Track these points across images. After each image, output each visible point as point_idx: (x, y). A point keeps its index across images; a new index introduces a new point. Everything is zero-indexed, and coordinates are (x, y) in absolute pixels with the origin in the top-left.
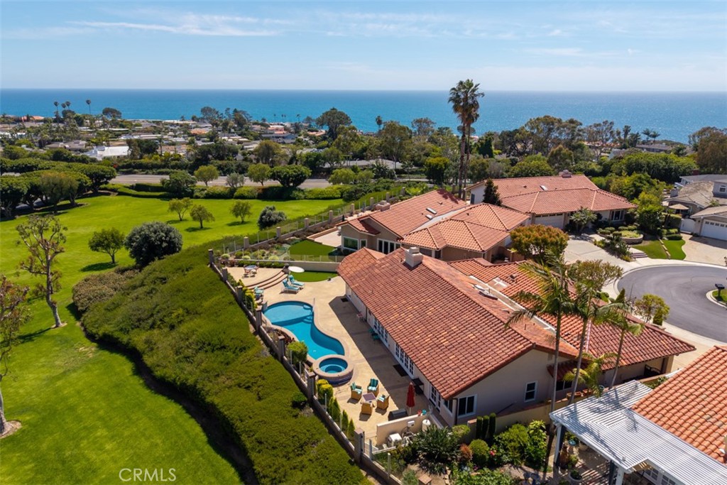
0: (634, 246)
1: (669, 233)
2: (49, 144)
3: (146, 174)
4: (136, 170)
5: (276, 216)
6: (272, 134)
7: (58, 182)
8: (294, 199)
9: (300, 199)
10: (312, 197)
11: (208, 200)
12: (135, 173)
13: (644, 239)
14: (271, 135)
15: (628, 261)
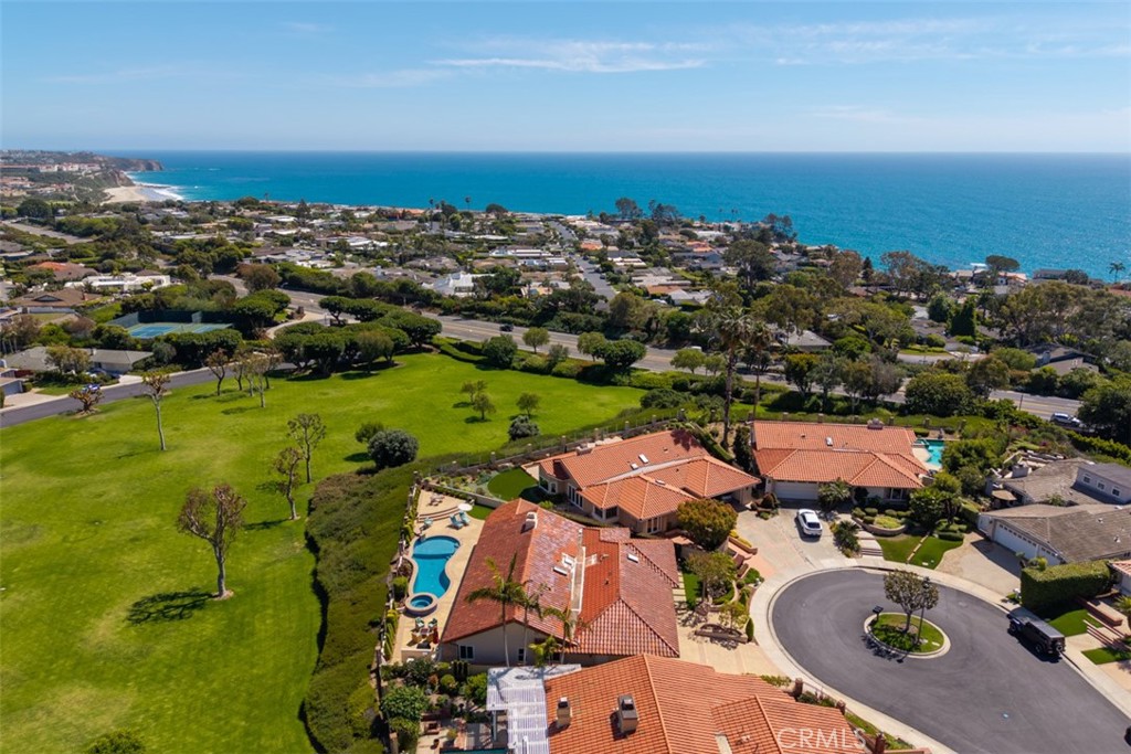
0: (878, 538)
1: (947, 529)
2: (411, 260)
3: (488, 321)
4: (478, 315)
5: (524, 430)
6: (689, 251)
7: (373, 342)
8: (615, 384)
9: (622, 384)
10: (638, 384)
11: (523, 374)
12: (476, 318)
13: (905, 532)
14: (686, 254)
15: (848, 556)
